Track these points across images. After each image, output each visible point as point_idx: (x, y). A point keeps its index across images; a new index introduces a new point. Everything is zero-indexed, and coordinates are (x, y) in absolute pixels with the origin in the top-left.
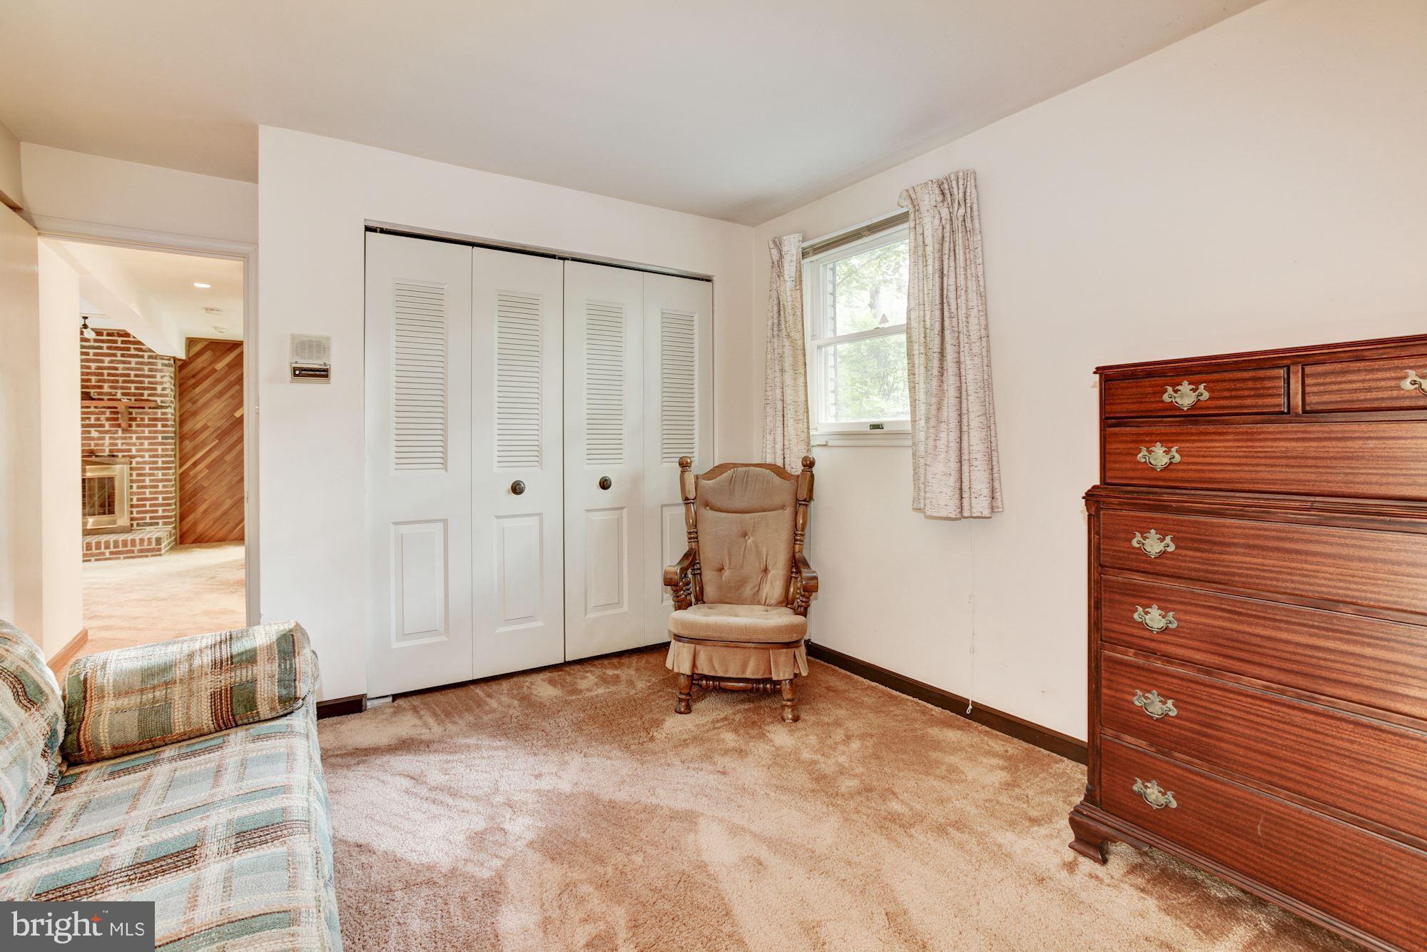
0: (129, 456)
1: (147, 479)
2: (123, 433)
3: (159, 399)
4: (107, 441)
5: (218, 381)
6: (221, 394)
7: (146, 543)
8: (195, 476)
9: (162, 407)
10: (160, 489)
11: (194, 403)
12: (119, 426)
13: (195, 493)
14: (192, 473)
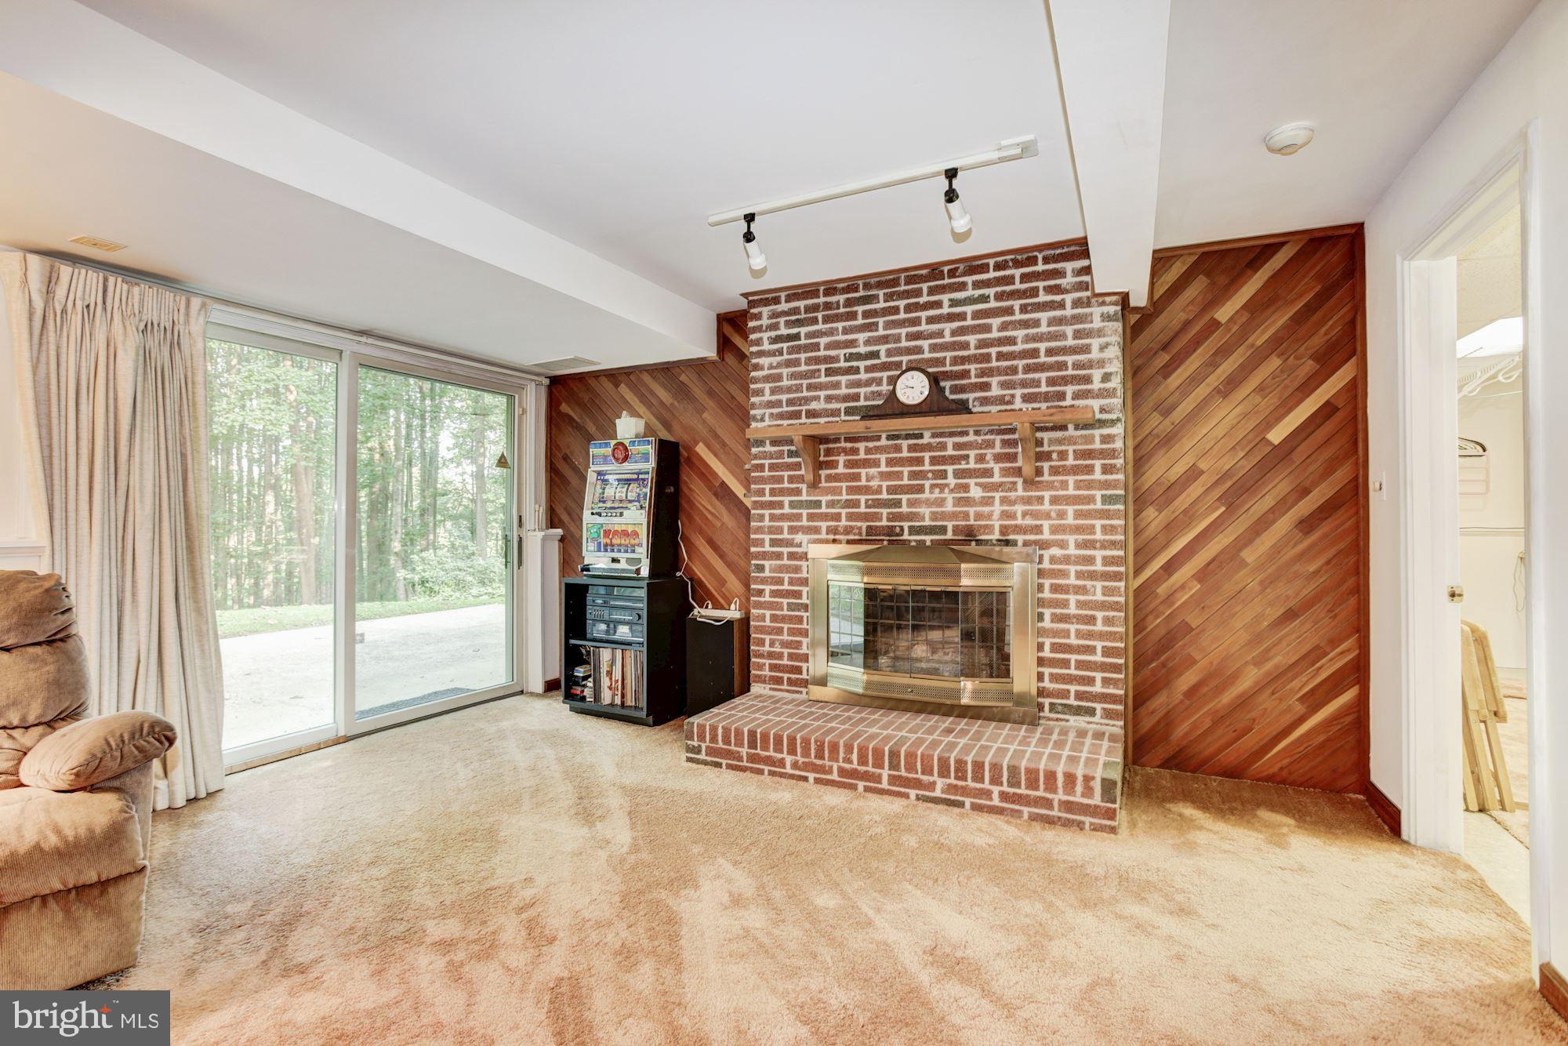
0: (1035, 542)
1: (1072, 599)
2: (1025, 490)
3: (1096, 404)
4: (997, 508)
5: (1224, 352)
6: (1232, 383)
7: (1079, 788)
8: (1170, 598)
9: (1102, 423)
10: (1099, 627)
11: (1166, 413)
12: (1018, 472)
13: (1167, 642)
14: (1162, 590)
